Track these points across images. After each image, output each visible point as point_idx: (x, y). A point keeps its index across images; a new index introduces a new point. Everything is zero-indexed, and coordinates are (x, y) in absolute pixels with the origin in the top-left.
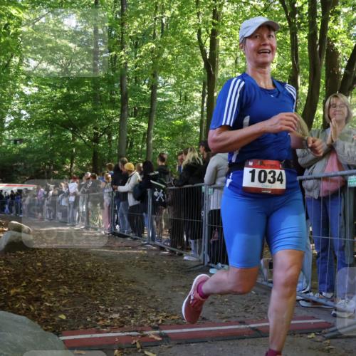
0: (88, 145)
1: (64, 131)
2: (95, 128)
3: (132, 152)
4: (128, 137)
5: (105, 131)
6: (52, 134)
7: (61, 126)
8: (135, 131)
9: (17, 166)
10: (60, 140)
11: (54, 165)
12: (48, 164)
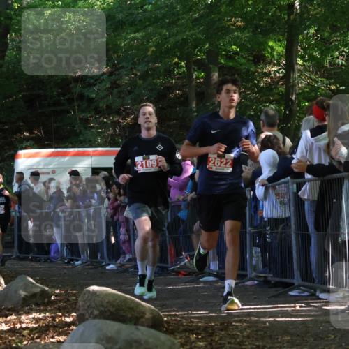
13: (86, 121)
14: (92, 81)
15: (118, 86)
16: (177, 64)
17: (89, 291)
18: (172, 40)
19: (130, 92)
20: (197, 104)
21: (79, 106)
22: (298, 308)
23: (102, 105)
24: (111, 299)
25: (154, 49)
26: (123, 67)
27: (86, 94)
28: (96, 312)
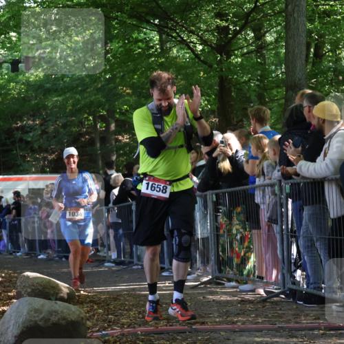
0: (204, 62)
1: (138, 28)
2: (220, 15)
3: (324, 73)
4: (310, 32)
5: (246, 20)
6: (108, 38)
7: (131, 17)
8: (327, 14)
9: (22, 128)
10: (128, 53)
11: (117, 121)
12: (103, 119)
13: (24, 157)
14: (28, 129)
15: (47, 133)
16: (87, 118)
17: (24, 276)
18: (83, 102)
19: (55, 137)
20: (101, 145)
21: (19, 146)
22: (167, 284)
23: (36, 146)
24: (39, 281)
25: (70, 108)
26: (49, 120)
27: (24, 138)
28: (29, 290)
